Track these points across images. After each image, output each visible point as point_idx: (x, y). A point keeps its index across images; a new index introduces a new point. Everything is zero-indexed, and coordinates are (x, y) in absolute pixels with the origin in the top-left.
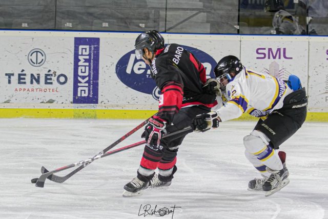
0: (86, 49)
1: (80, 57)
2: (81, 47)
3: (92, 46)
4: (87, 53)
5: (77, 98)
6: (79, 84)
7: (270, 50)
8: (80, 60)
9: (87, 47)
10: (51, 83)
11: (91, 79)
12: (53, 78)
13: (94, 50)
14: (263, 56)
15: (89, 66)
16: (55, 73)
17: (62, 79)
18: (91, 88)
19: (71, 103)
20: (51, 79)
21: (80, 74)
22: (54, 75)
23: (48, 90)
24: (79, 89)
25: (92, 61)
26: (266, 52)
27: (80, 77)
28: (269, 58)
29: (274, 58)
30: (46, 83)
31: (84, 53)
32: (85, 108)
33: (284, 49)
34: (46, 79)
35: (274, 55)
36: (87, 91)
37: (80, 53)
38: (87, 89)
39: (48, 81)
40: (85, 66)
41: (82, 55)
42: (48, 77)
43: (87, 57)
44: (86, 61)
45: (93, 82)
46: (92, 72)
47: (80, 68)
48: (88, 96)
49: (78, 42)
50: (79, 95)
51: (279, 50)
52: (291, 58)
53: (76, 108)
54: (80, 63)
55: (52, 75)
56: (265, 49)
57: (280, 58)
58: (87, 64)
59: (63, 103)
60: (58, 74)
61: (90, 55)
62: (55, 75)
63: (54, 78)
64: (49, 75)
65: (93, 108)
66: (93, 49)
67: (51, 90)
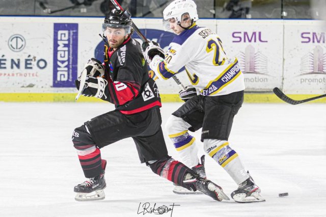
0: (65, 34)
1: (59, 43)
2: (60, 32)
3: (71, 32)
4: (67, 38)
5: (56, 82)
6: (58, 69)
7: (246, 33)
8: (58, 45)
9: (66, 32)
10: (31, 68)
11: (71, 63)
12: (32, 62)
13: (73, 36)
14: (238, 39)
15: (69, 51)
16: (35, 58)
17: (42, 64)
18: (71, 73)
19: (51, 87)
20: (30, 64)
21: (59, 58)
22: (33, 60)
23: (28, 75)
24: (59, 73)
25: (71, 46)
26: (242, 35)
27: (60, 61)
28: (245, 41)
29: (250, 41)
30: (26, 68)
31: (63, 38)
32: (65, 92)
33: (260, 33)
34: (26, 64)
35: (250, 38)
36: (66, 76)
37: (59, 38)
38: (66, 74)
39: (29, 66)
40: (64, 51)
41: (61, 40)
42: (28, 62)
43: (66, 42)
44: (65, 45)
45: (72, 67)
46: (71, 57)
47: (59, 53)
48: (68, 81)
49: (58, 27)
50: (59, 79)
51: (254, 33)
52: (267, 42)
53: (56, 92)
54: (59, 48)
55: (32, 60)
56: (240, 33)
57: (255, 41)
58: (66, 49)
59: (42, 87)
60: (37, 59)
61: (69, 40)
62: (35, 60)
63: (34, 63)
64: (29, 60)
65: (72, 92)
66: (72, 34)
67: (31, 75)
